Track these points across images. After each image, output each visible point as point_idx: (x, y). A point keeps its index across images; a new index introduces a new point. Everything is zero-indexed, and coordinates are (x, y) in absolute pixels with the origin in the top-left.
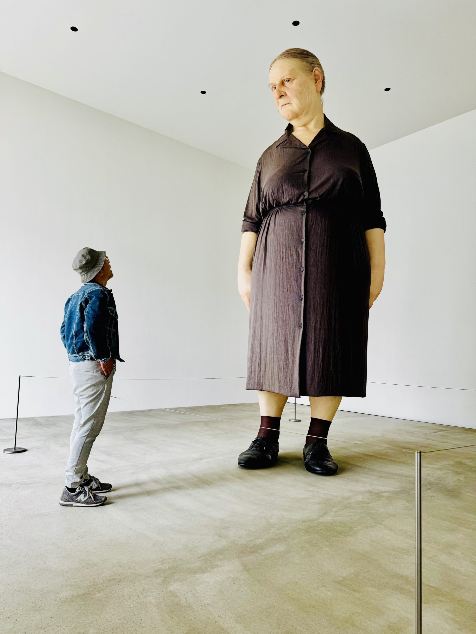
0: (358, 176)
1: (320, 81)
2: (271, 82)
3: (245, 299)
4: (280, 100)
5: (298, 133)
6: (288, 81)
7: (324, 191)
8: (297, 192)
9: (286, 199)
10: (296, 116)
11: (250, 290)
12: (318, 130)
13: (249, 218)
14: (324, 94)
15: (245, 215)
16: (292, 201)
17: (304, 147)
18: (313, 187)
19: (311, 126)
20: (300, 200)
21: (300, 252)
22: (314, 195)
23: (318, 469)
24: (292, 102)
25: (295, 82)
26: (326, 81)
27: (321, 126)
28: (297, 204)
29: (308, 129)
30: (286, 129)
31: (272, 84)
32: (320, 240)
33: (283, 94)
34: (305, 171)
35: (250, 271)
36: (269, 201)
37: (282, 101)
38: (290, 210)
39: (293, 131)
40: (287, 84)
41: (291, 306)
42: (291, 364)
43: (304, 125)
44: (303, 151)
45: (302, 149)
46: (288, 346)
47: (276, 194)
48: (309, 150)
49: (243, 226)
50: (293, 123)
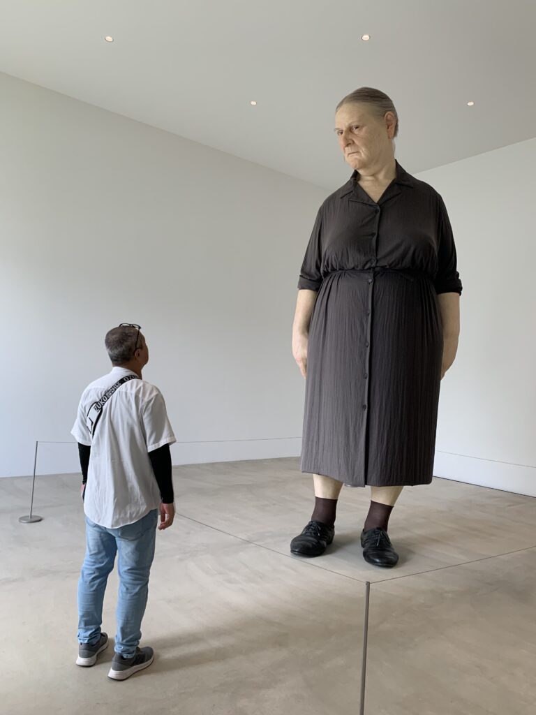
0: (432, 242)
1: (393, 126)
2: (337, 127)
3: (301, 365)
4: (346, 148)
5: (367, 184)
6: (357, 128)
7: (394, 259)
8: (363, 259)
9: (351, 265)
10: (364, 165)
11: (306, 356)
12: (389, 182)
16: (357, 267)
17: (372, 204)
18: (382, 253)
19: (381, 176)
20: (366, 268)
21: (365, 325)
22: (383, 263)
23: (378, 561)
24: (361, 151)
25: (364, 129)
27: (392, 177)
28: (363, 270)
29: (377, 179)
30: (352, 177)
31: (338, 129)
32: (388, 313)
33: (351, 142)
34: (373, 234)
35: (306, 334)
36: (332, 265)
37: (348, 150)
38: (355, 276)
39: (359, 180)
40: (356, 131)
41: (353, 384)
42: (353, 448)
43: (373, 175)
44: (372, 208)
45: (370, 205)
46: (349, 428)
47: (340, 259)
48: (378, 208)
50: (360, 172)
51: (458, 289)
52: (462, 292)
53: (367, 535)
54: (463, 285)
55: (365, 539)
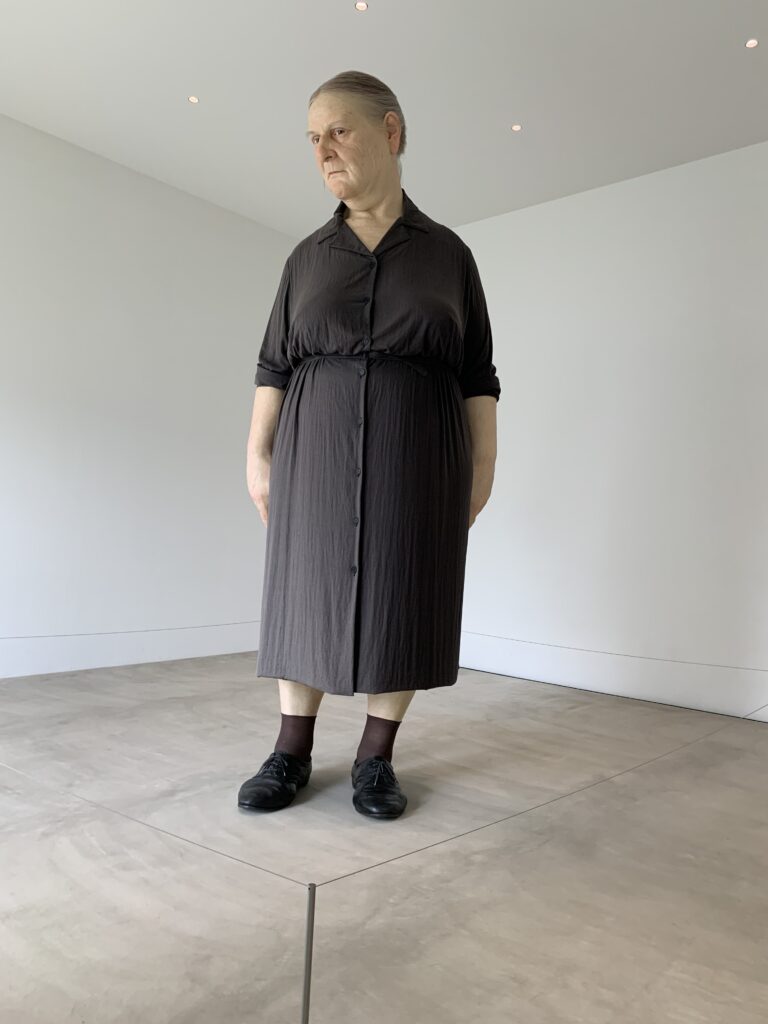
0: (455, 316)
1: (398, 134)
2: (310, 130)
3: (260, 506)
4: (325, 164)
5: (358, 223)
6: (341, 132)
7: (397, 339)
8: (350, 338)
9: (331, 347)
10: (353, 192)
11: (268, 491)
12: (392, 222)
13: (268, 362)
14: (402, 156)
15: (262, 356)
16: (342, 351)
17: (366, 254)
18: (378, 330)
19: (380, 212)
20: (356, 351)
21: (354, 441)
22: (381, 345)
23: (374, 810)
24: (347, 170)
25: (352, 135)
26: (408, 133)
27: (397, 214)
28: (351, 356)
29: (373, 217)
30: (336, 212)
31: (312, 132)
32: (390, 423)
33: (331, 154)
34: (366, 300)
35: (268, 456)
36: (303, 345)
37: (329, 166)
38: (340, 365)
39: (348, 217)
40: (340, 138)
41: (337, 535)
42: (335, 636)
43: (368, 210)
44: (365, 260)
45: (361, 255)
46: (330, 603)
47: (315, 336)
48: (375, 260)
49: (258, 375)
50: (349, 204)
51: (494, 391)
52: (501, 396)
53: (359, 770)
54: (501, 386)
55: (357, 775)
